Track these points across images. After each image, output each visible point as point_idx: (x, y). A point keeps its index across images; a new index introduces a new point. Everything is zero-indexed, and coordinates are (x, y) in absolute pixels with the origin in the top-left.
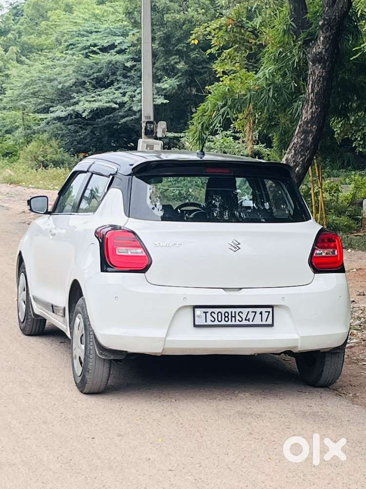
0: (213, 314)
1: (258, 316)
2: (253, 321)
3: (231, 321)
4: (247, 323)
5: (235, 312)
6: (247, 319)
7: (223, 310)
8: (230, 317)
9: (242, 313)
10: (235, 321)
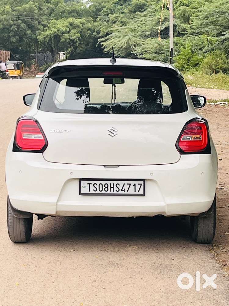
0: (95, 185)
1: (132, 187)
2: (127, 191)
3: (110, 191)
4: (123, 192)
5: (113, 184)
6: (123, 189)
7: (103, 183)
8: (109, 188)
9: (119, 185)
10: (113, 191)
